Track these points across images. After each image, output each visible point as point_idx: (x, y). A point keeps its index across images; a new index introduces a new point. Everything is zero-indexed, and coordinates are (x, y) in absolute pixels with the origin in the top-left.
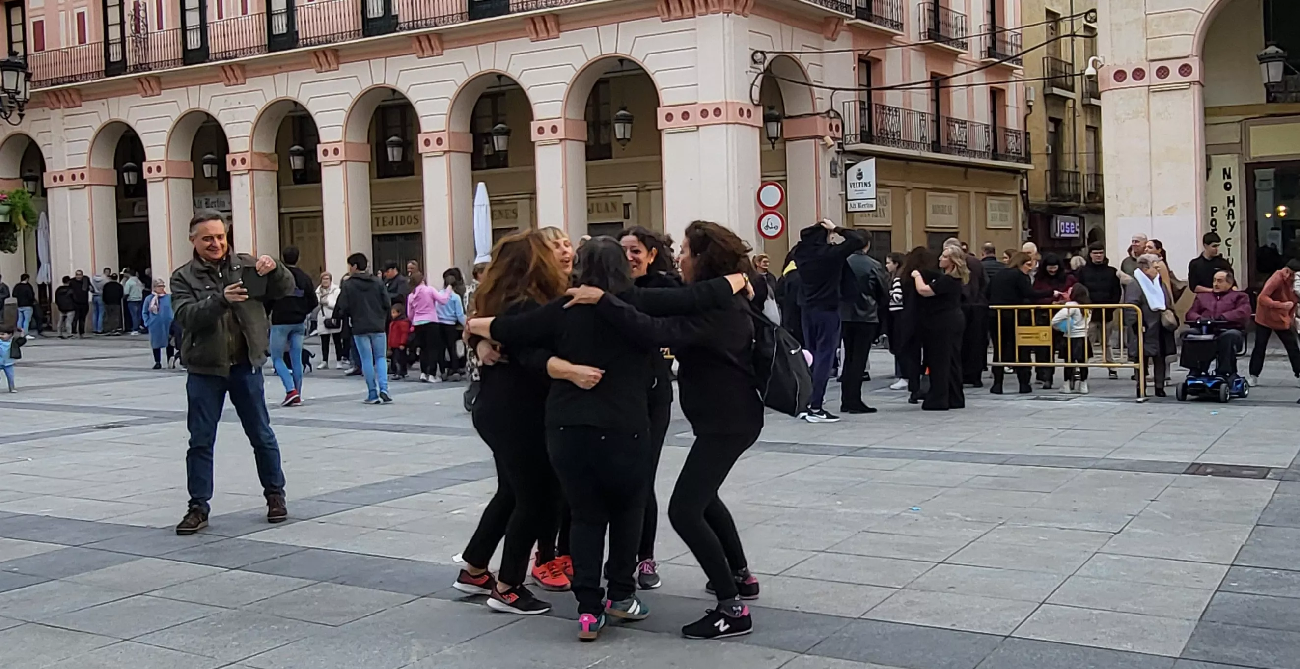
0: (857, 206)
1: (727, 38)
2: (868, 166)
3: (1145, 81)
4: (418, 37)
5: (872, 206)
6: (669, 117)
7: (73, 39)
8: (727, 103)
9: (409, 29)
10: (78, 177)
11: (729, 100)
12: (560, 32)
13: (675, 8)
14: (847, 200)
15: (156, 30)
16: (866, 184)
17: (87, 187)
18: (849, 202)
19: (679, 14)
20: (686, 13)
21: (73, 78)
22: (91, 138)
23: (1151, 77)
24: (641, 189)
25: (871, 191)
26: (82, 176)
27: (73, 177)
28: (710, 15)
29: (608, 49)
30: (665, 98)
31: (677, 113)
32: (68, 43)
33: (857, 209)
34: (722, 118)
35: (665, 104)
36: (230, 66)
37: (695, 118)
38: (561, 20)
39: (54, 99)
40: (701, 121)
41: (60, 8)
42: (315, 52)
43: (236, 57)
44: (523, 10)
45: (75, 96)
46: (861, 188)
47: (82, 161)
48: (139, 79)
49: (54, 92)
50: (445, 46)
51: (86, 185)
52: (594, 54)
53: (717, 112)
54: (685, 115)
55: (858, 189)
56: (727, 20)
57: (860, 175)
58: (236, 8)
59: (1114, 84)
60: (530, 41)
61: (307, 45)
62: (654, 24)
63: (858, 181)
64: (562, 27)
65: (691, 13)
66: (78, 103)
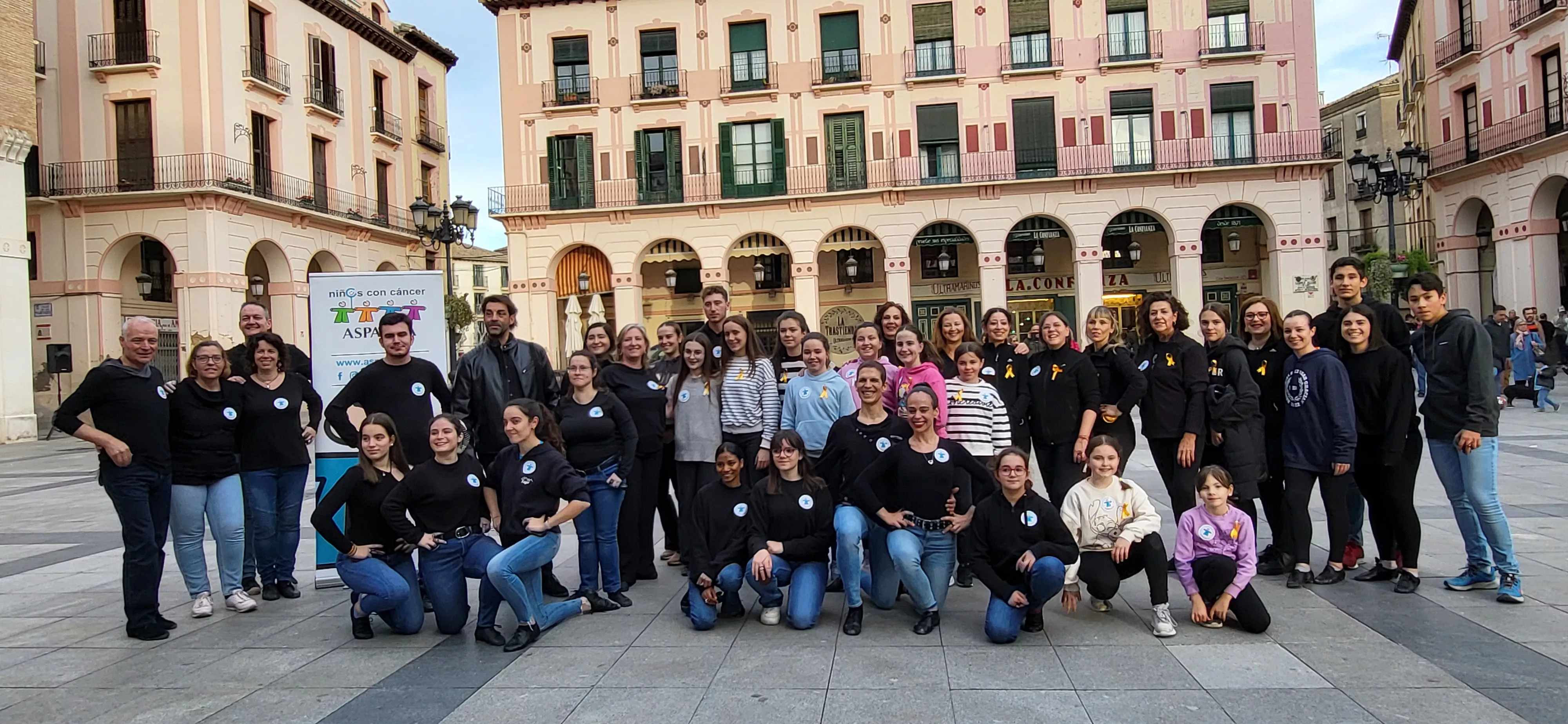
10: (1520, 229)
17: (1529, 238)
21: (1514, 144)
22: (1532, 194)
26: (1524, 228)
27: (1517, 230)
32: (1511, 114)
39: (1499, 165)
41: (1505, 86)
45: (1516, 160)
47: (1524, 215)
49: (1499, 159)
51: (1527, 236)
66: (1520, 165)
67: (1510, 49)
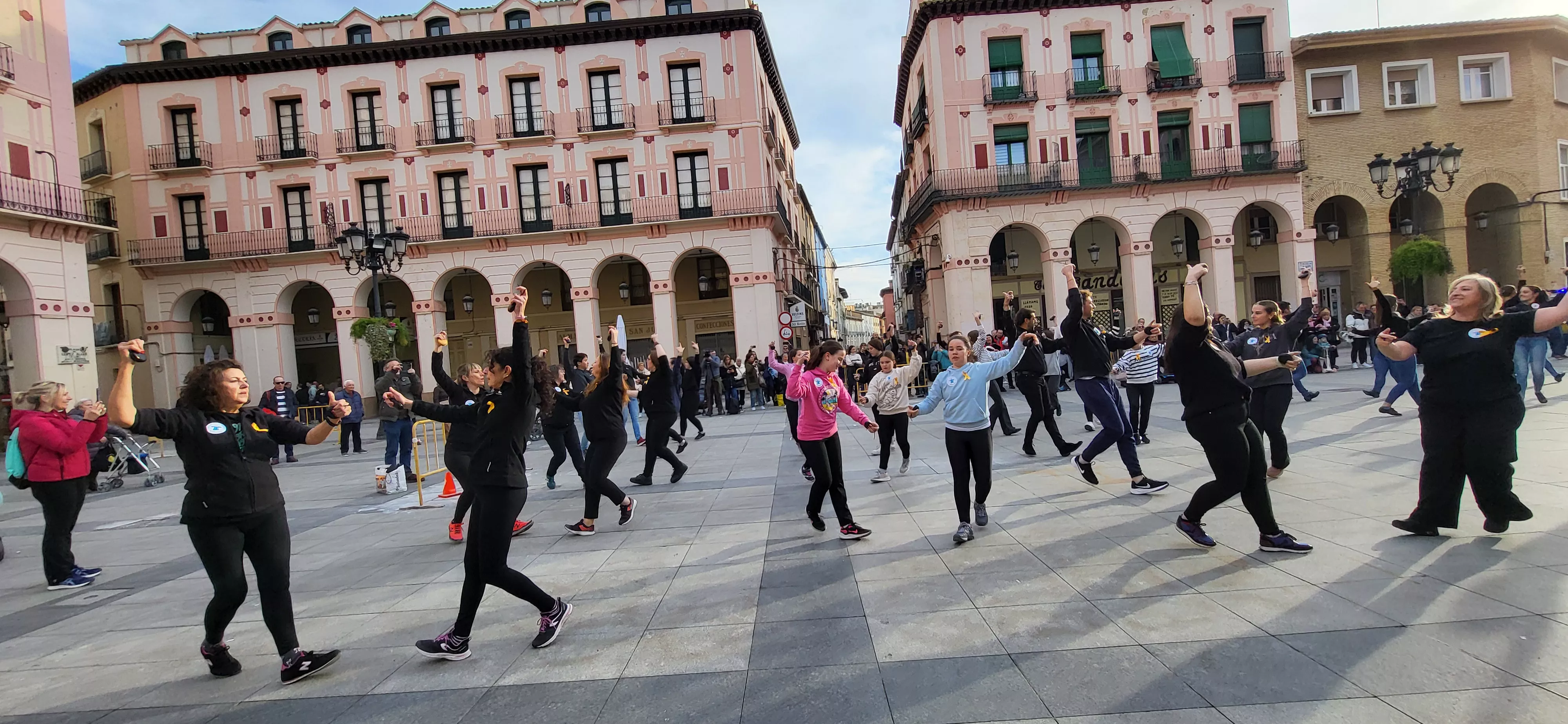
3: (970, 265)
4: (571, 234)
6: (737, 280)
7: (259, 224)
8: (766, 273)
9: (567, 228)
12: (666, 233)
15: (343, 221)
17: (275, 326)
19: (740, 228)
20: (744, 227)
22: (278, 292)
23: (972, 264)
26: (270, 318)
27: (261, 319)
28: (758, 229)
29: (698, 244)
30: (733, 270)
31: (741, 278)
32: (253, 227)
34: (767, 280)
35: (733, 273)
37: (752, 280)
38: (667, 228)
39: (241, 265)
40: (755, 281)
41: (244, 203)
42: (491, 240)
44: (648, 222)
45: (262, 264)
46: (799, 316)
47: (271, 308)
48: (331, 253)
50: (588, 239)
51: (271, 325)
52: (689, 246)
53: (765, 277)
54: (746, 279)
57: (797, 310)
58: (417, 209)
59: (957, 266)
60: (647, 238)
61: (487, 235)
62: (726, 233)
63: (797, 312)
64: (668, 231)
65: (747, 228)
66: (265, 269)
67: (251, 175)
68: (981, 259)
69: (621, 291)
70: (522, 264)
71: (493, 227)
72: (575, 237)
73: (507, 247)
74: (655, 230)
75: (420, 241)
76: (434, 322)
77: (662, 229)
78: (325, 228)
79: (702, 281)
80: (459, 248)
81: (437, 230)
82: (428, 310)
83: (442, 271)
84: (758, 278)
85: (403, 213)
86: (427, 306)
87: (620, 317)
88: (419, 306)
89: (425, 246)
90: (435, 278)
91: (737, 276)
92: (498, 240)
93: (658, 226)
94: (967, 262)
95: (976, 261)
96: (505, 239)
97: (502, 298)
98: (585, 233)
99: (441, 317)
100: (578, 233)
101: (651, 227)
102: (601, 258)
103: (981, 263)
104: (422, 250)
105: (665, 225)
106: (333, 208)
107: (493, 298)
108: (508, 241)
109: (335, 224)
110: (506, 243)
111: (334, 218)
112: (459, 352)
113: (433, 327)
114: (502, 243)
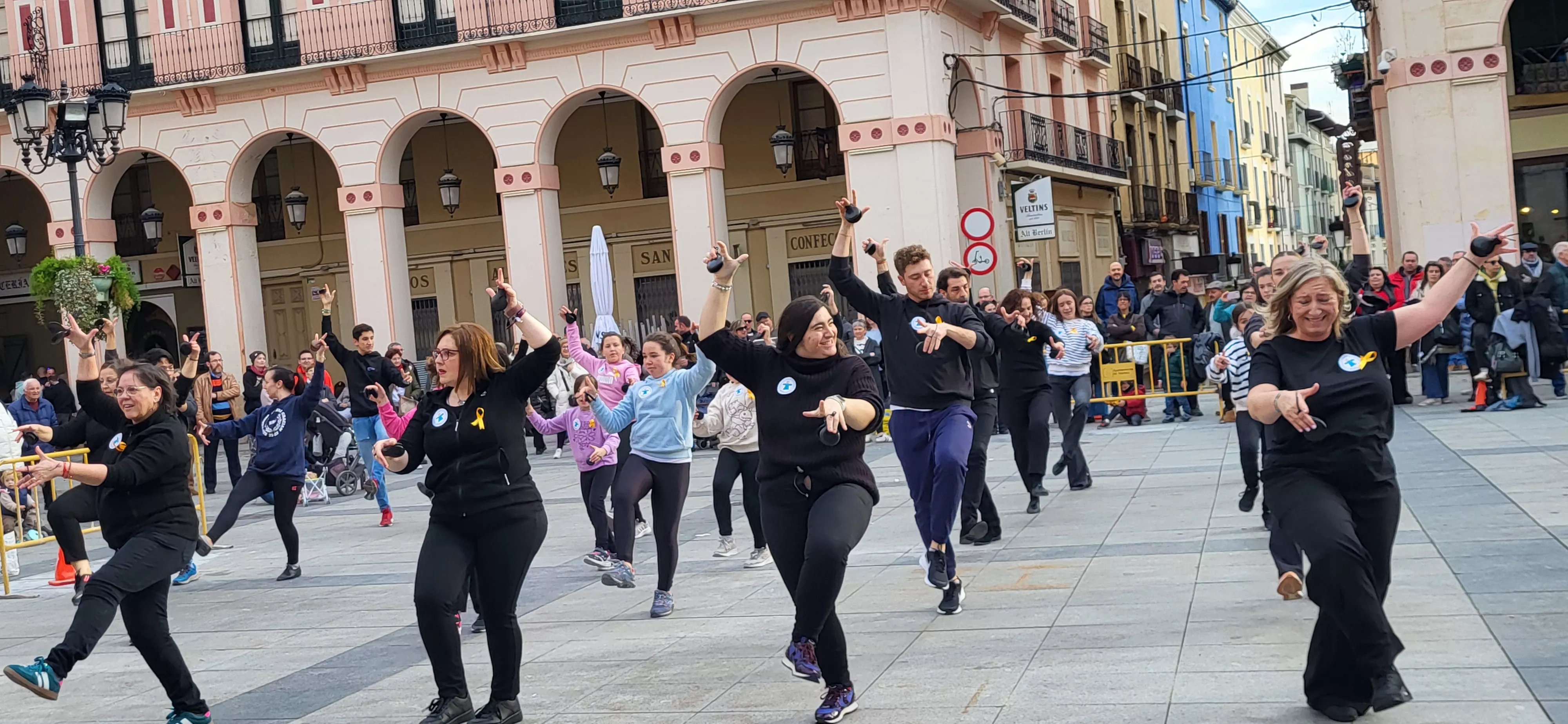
0: (1031, 233)
1: (926, 40)
2: (1043, 188)
3: (1446, 75)
5: (1050, 232)
6: (855, 136)
8: (932, 116)
9: (485, 36)
11: (933, 114)
12: (696, 36)
13: (857, 6)
14: (1016, 227)
15: (60, 44)
16: (1041, 208)
18: (1020, 230)
19: (861, 12)
20: (872, 12)
23: (1453, 70)
24: (752, 227)
25: (1048, 215)
28: (902, 13)
29: (766, 56)
30: (848, 113)
31: (865, 132)
33: (1032, 237)
34: (926, 135)
35: (847, 121)
36: (195, 90)
37: (890, 135)
38: (697, 23)
40: (898, 138)
42: (332, 69)
43: (208, 79)
44: (652, 11)
46: (1036, 213)
50: (529, 57)
52: (747, 63)
53: (920, 127)
54: (877, 133)
55: (1031, 213)
56: (924, 18)
57: (1032, 198)
58: (195, 12)
59: (1411, 79)
60: (654, 49)
62: (827, 25)
63: (1031, 204)
64: (699, 31)
65: (878, 10)
68: (1478, 59)
69: (602, 170)
70: (396, 119)
71: (336, 41)
72: (502, 55)
73: (366, 82)
74: (671, 29)
75: (200, 79)
76: (233, 250)
77: (686, 28)
78: (28, 59)
79: (777, 142)
80: (274, 89)
81: (235, 55)
82: (219, 222)
83: (243, 139)
84: (903, 130)
85: (169, 23)
86: (218, 214)
87: (597, 231)
88: (202, 216)
89: (211, 89)
90: (231, 153)
91: (855, 128)
92: (347, 68)
93: (676, 19)
94: (1439, 66)
95: (1466, 64)
96: (362, 66)
97: (359, 195)
98: (522, 43)
99: (247, 237)
100: (507, 45)
101: (661, 22)
102: (556, 98)
103: (1479, 68)
104: (206, 97)
105: (692, 17)
106: (42, 19)
107: (342, 193)
108: (368, 70)
109: (46, 50)
110: (365, 75)
111: (45, 38)
112: (295, 309)
113: (229, 260)
114: (357, 75)
